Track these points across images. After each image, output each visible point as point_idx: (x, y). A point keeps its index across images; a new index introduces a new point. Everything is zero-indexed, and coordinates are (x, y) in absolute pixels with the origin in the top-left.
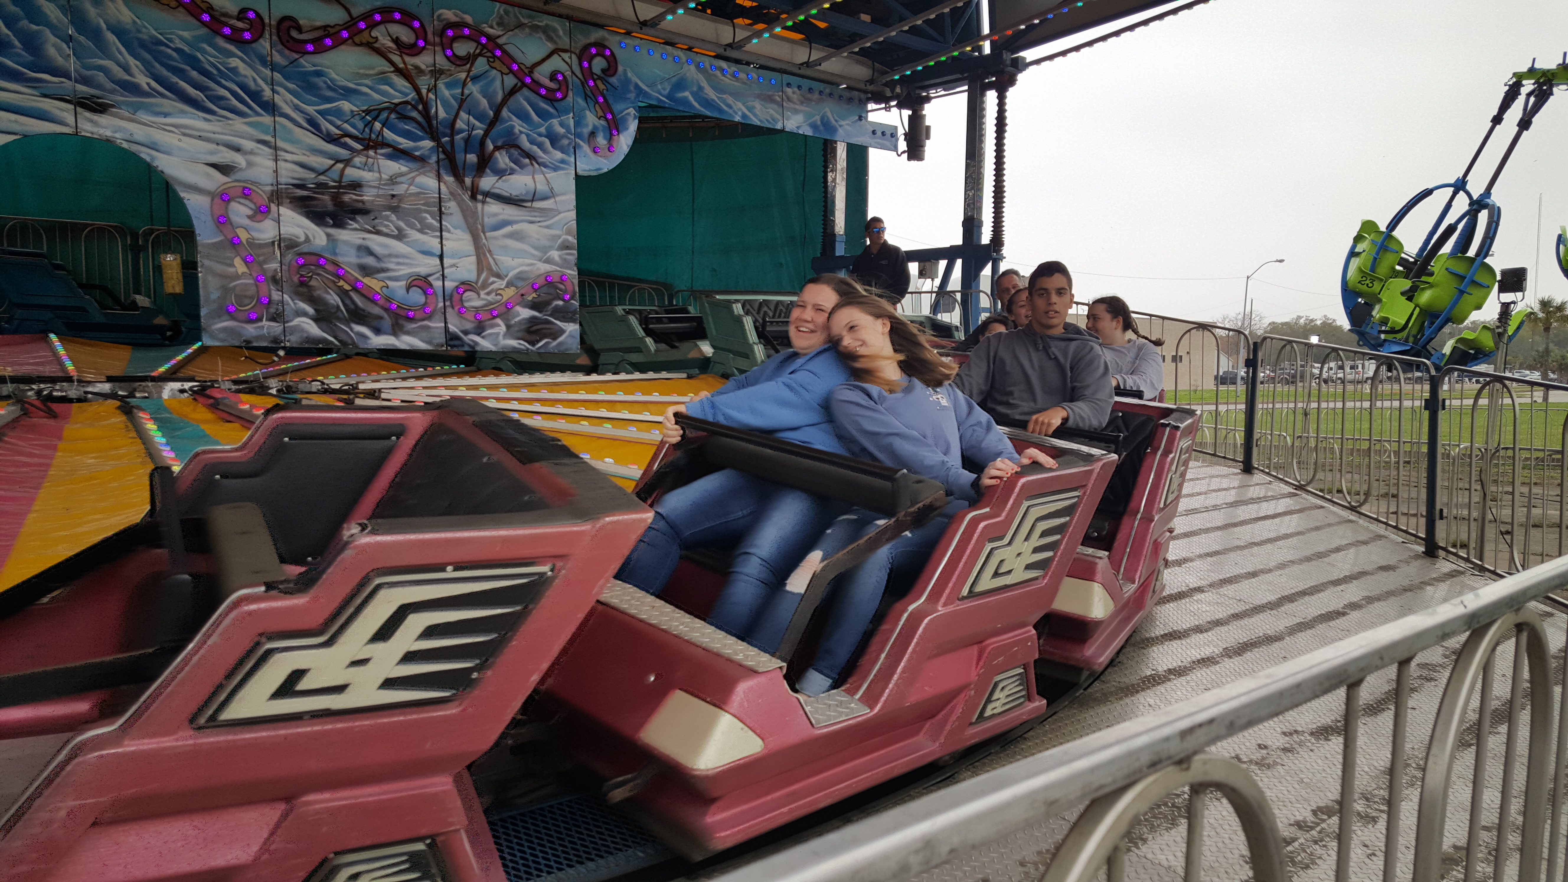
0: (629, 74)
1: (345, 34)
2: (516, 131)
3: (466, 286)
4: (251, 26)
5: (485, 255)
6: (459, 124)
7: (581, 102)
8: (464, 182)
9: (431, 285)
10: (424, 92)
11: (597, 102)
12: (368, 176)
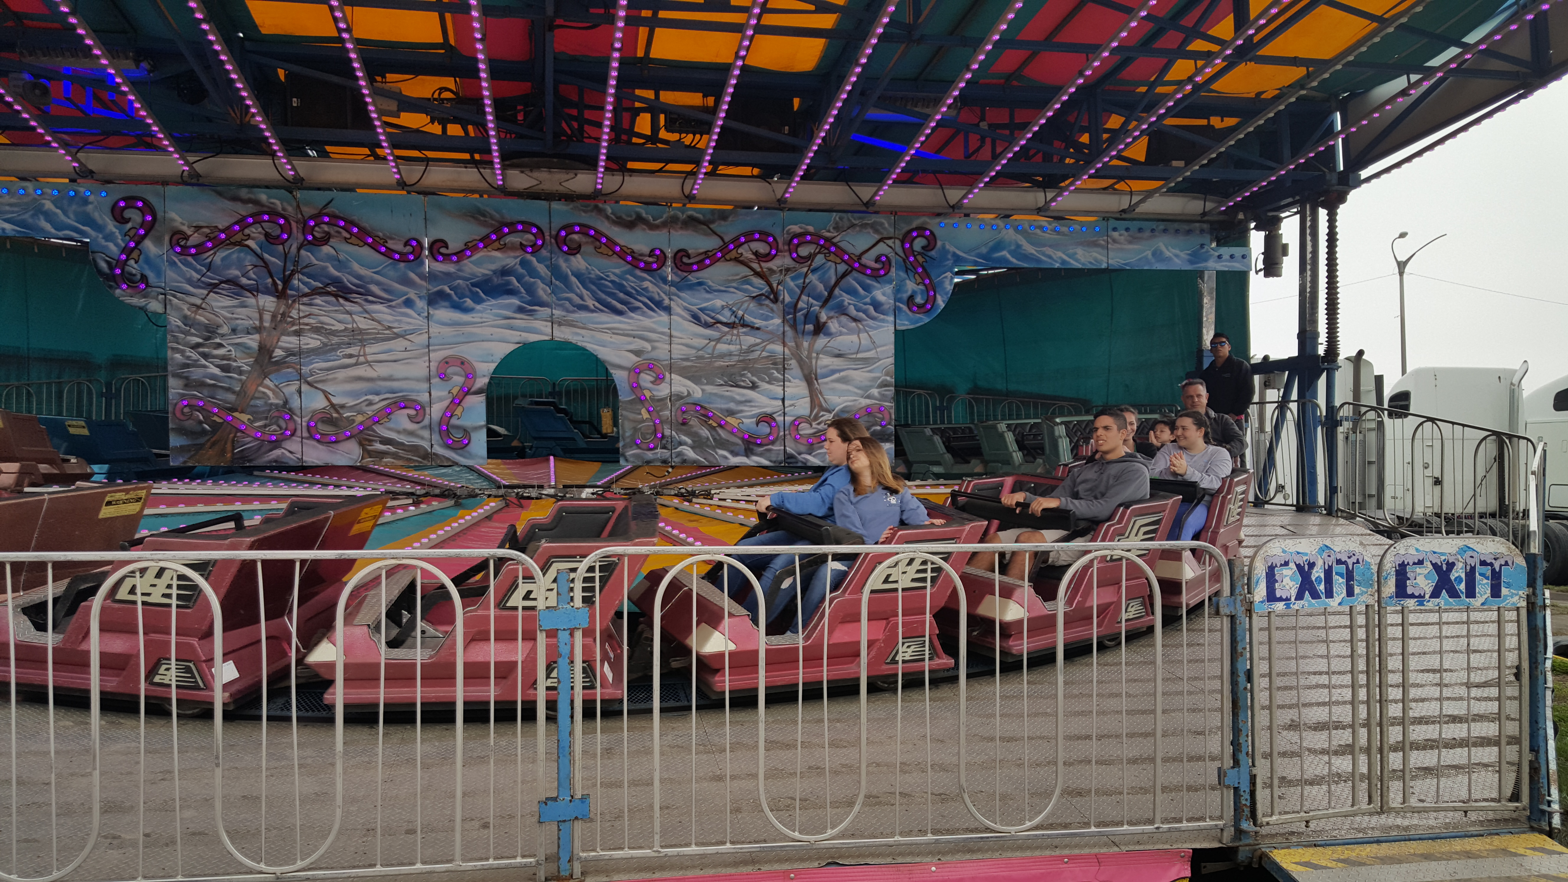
0: (947, 247)
1: (720, 254)
2: (846, 303)
3: (800, 419)
4: (658, 259)
5: (817, 396)
6: (801, 305)
7: (903, 274)
8: (803, 345)
9: (774, 419)
10: (775, 285)
11: (917, 273)
12: (732, 348)
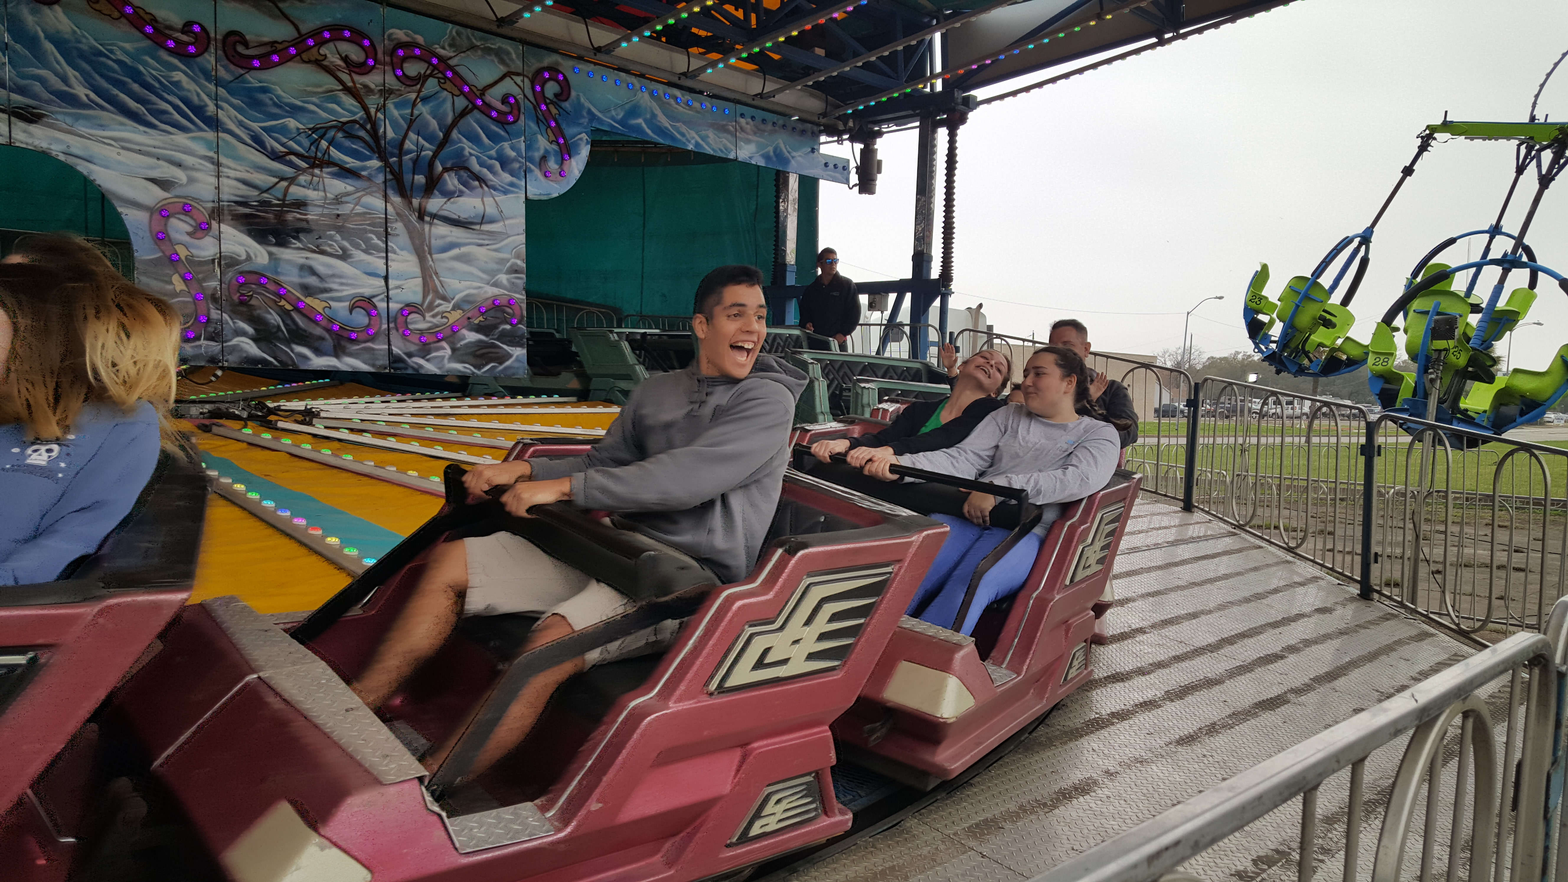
0: (582, 100)
1: (293, 51)
2: (466, 153)
3: (410, 308)
4: (196, 39)
5: (431, 277)
6: (408, 145)
7: (533, 126)
8: (411, 203)
9: (375, 307)
10: (373, 111)
11: (549, 126)
12: (313, 194)
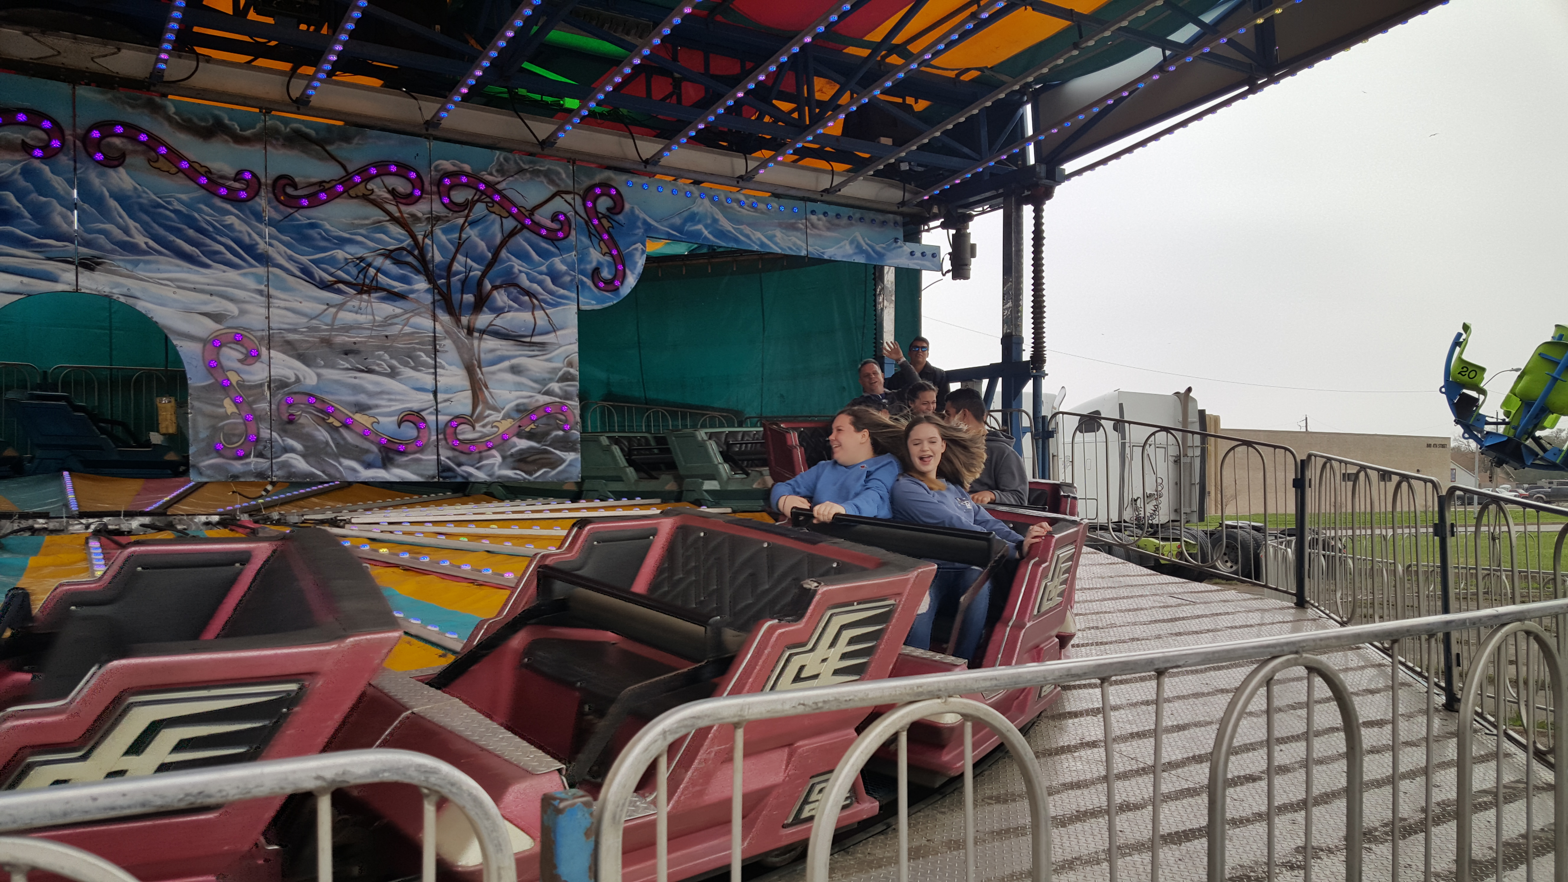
0: (637, 212)
1: (340, 188)
2: (516, 270)
3: (459, 419)
4: (248, 186)
5: (481, 389)
6: (456, 267)
7: (585, 240)
8: (460, 321)
9: (423, 419)
10: (420, 238)
11: (602, 240)
12: (361, 318)
